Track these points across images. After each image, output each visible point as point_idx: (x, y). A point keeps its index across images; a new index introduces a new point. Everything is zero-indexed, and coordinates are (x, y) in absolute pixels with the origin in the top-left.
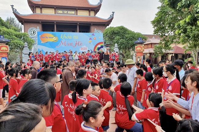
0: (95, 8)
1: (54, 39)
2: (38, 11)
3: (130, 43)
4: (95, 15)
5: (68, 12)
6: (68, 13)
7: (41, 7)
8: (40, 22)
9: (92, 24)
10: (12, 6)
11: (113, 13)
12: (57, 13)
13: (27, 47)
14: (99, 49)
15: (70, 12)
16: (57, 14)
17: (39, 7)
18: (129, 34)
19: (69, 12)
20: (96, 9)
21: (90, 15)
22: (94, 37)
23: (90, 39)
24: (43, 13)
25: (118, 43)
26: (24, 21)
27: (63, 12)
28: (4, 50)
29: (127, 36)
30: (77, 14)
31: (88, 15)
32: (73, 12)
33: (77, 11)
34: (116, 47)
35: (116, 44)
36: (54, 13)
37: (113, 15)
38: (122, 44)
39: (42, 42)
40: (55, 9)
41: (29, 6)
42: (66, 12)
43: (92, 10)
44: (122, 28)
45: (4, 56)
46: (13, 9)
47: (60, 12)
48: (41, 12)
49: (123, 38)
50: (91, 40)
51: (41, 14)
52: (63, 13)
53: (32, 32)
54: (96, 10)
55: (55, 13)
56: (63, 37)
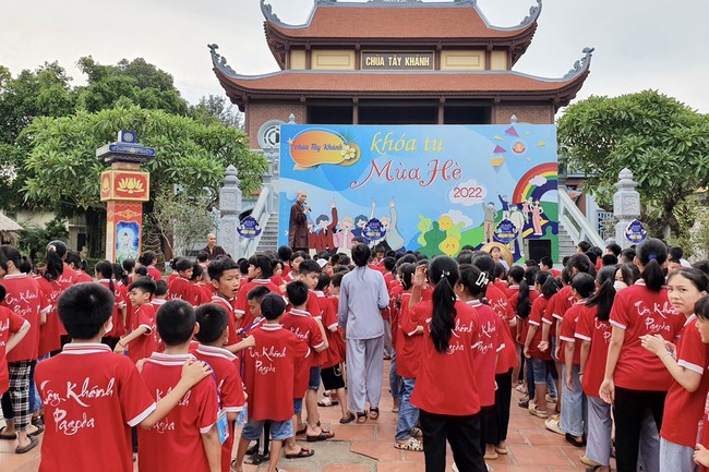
0: (510, 39)
1: (343, 152)
2: (298, 61)
3: (696, 165)
4: (509, 68)
5: (403, 61)
6: (403, 66)
7: (308, 46)
8: (303, 99)
9: (498, 99)
10: (213, 47)
11: (589, 52)
12: (365, 67)
13: (234, 183)
14: (537, 193)
15: (411, 60)
16: (363, 71)
17: (301, 48)
18: (687, 124)
19: (407, 62)
20: (514, 44)
21: (488, 66)
22: (518, 140)
23: (498, 150)
24: (315, 66)
25: (632, 168)
26: (247, 96)
27: (386, 61)
28: (131, 192)
29: (679, 132)
30: (438, 67)
31: (482, 67)
32: (425, 61)
33: (438, 53)
34: (625, 186)
35: (625, 174)
36: (352, 67)
37: (587, 60)
38: (656, 168)
39: (296, 167)
40: (357, 53)
41: (270, 46)
42: (395, 60)
43: (497, 48)
44: (652, 101)
45: (129, 216)
46: (215, 56)
47: (376, 60)
48: (309, 65)
49: (658, 144)
50: (501, 156)
51: (308, 71)
52: (387, 66)
53: (273, 136)
54: (513, 46)
55: (358, 67)
56: (380, 145)
